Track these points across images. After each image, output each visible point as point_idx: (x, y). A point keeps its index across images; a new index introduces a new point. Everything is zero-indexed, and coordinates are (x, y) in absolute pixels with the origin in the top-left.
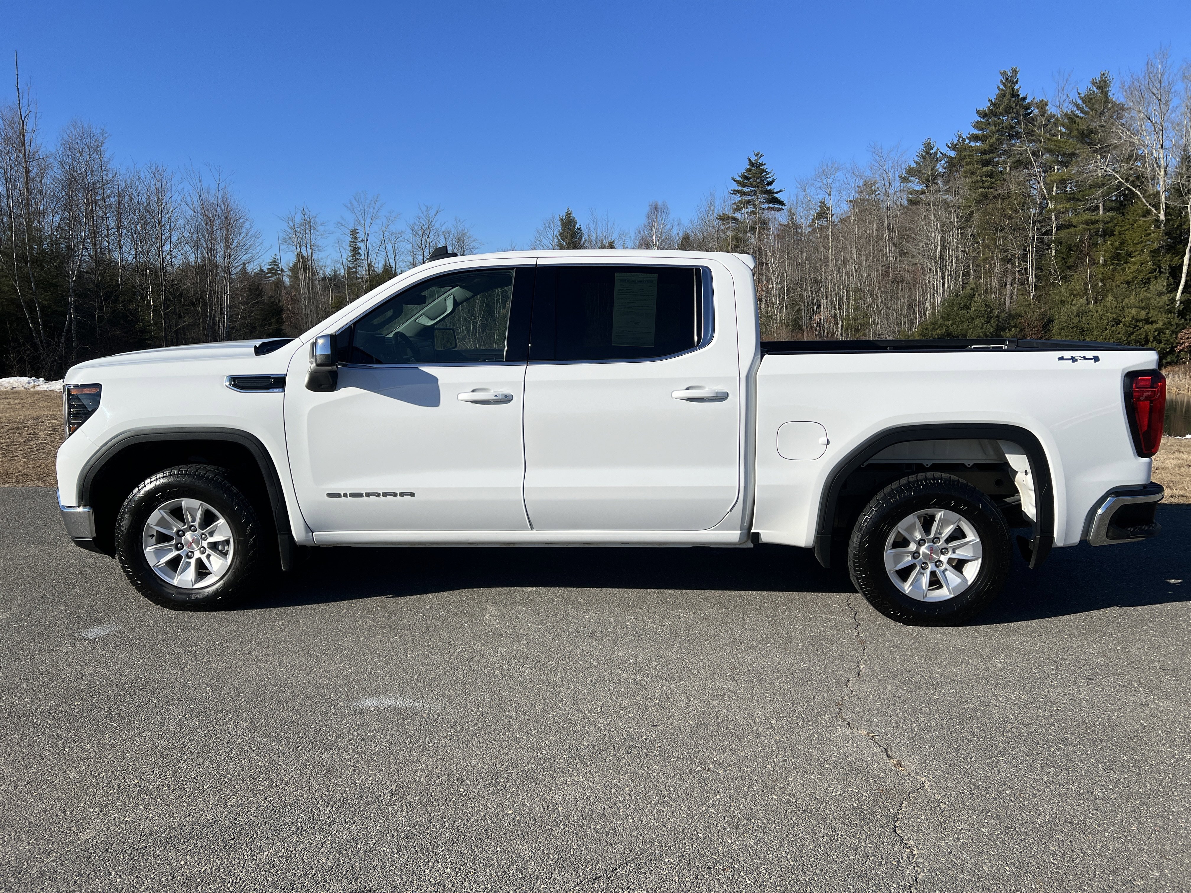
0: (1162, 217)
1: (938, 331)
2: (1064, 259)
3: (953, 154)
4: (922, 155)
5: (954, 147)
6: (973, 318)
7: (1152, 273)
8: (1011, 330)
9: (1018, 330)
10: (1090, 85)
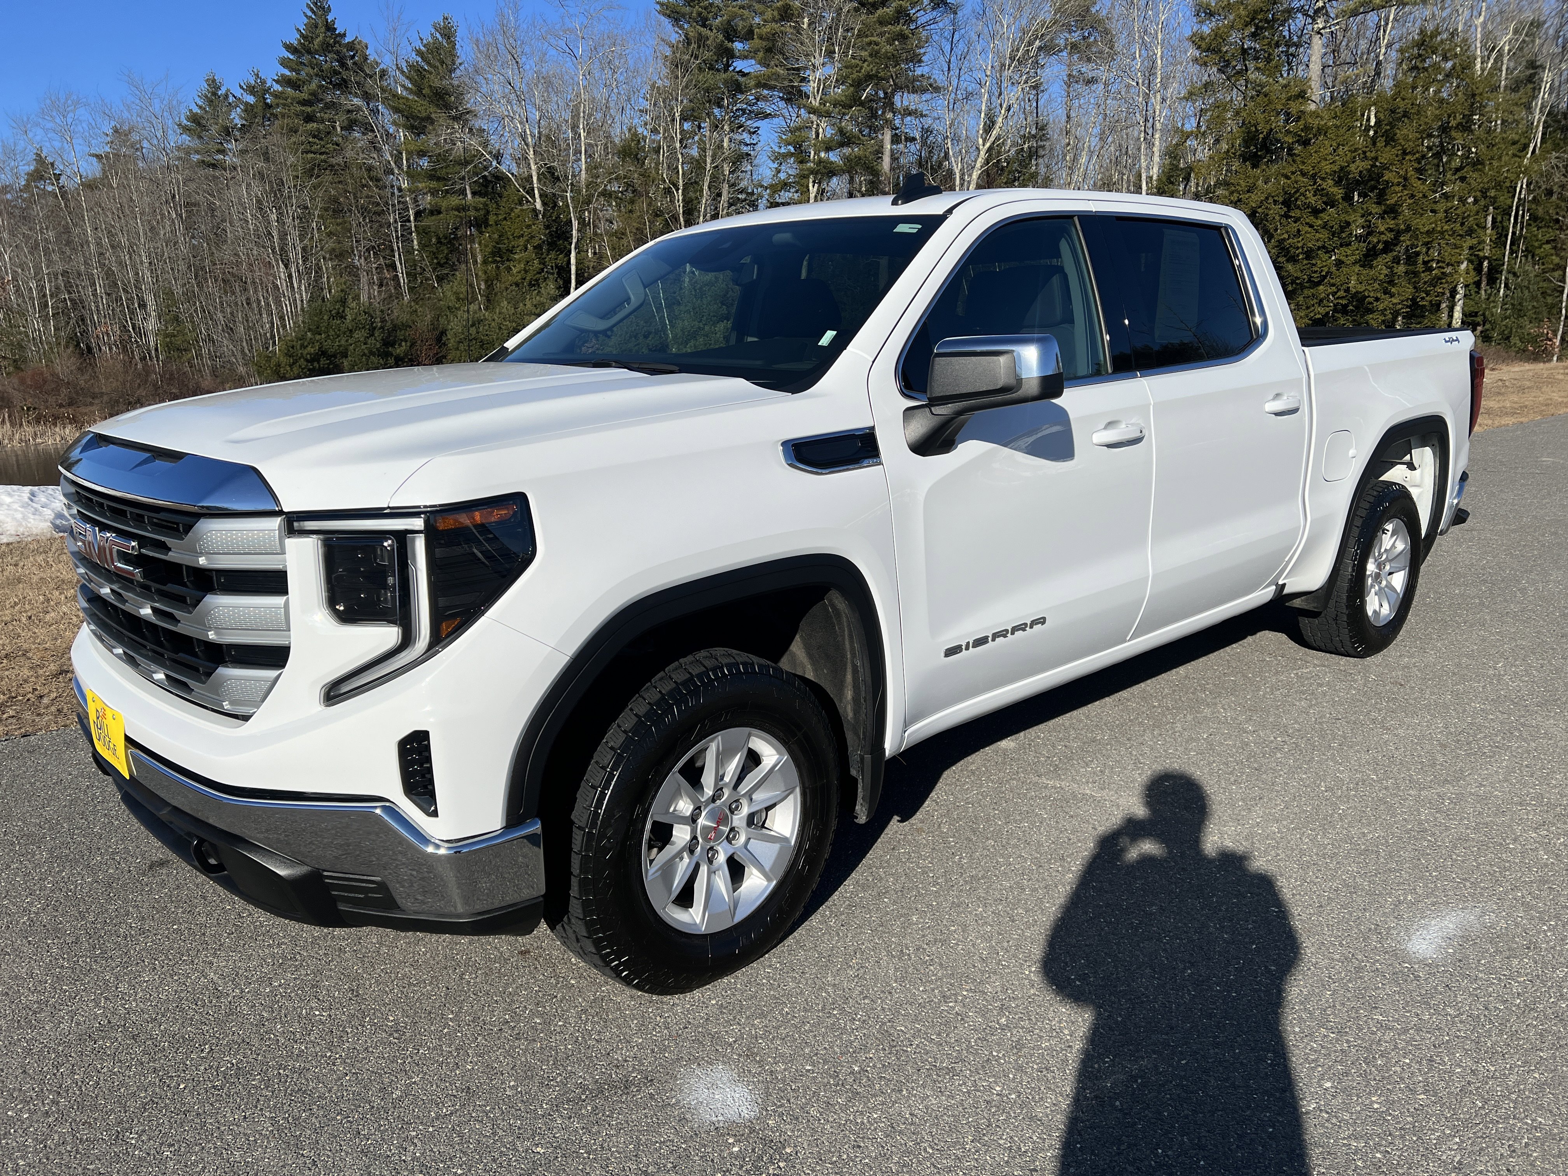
0: (539, 205)
1: (309, 348)
2: (434, 254)
3: (251, 99)
4: (206, 96)
5: (251, 90)
6: (351, 331)
7: (540, 273)
8: (400, 345)
9: (408, 344)
10: (433, 31)
